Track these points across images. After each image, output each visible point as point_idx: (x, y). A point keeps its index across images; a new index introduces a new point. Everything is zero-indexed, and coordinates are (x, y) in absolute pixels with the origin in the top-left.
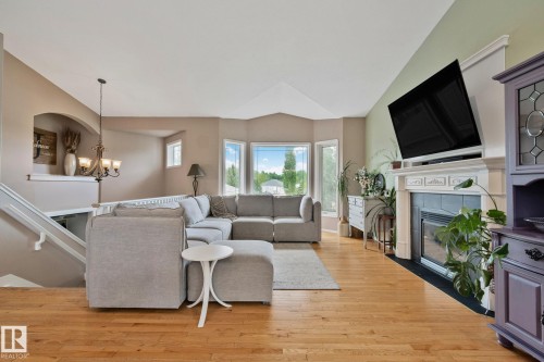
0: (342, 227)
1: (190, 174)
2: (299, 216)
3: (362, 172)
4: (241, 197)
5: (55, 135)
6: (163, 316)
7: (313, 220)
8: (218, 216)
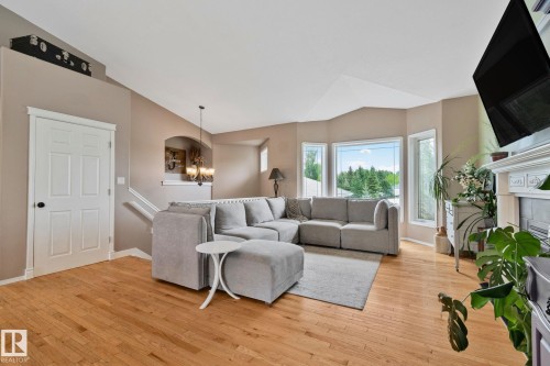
0: (438, 240)
1: (270, 178)
2: (372, 223)
3: (467, 168)
4: (316, 200)
5: (185, 152)
6: (188, 294)
7: (387, 227)
8: (291, 217)
